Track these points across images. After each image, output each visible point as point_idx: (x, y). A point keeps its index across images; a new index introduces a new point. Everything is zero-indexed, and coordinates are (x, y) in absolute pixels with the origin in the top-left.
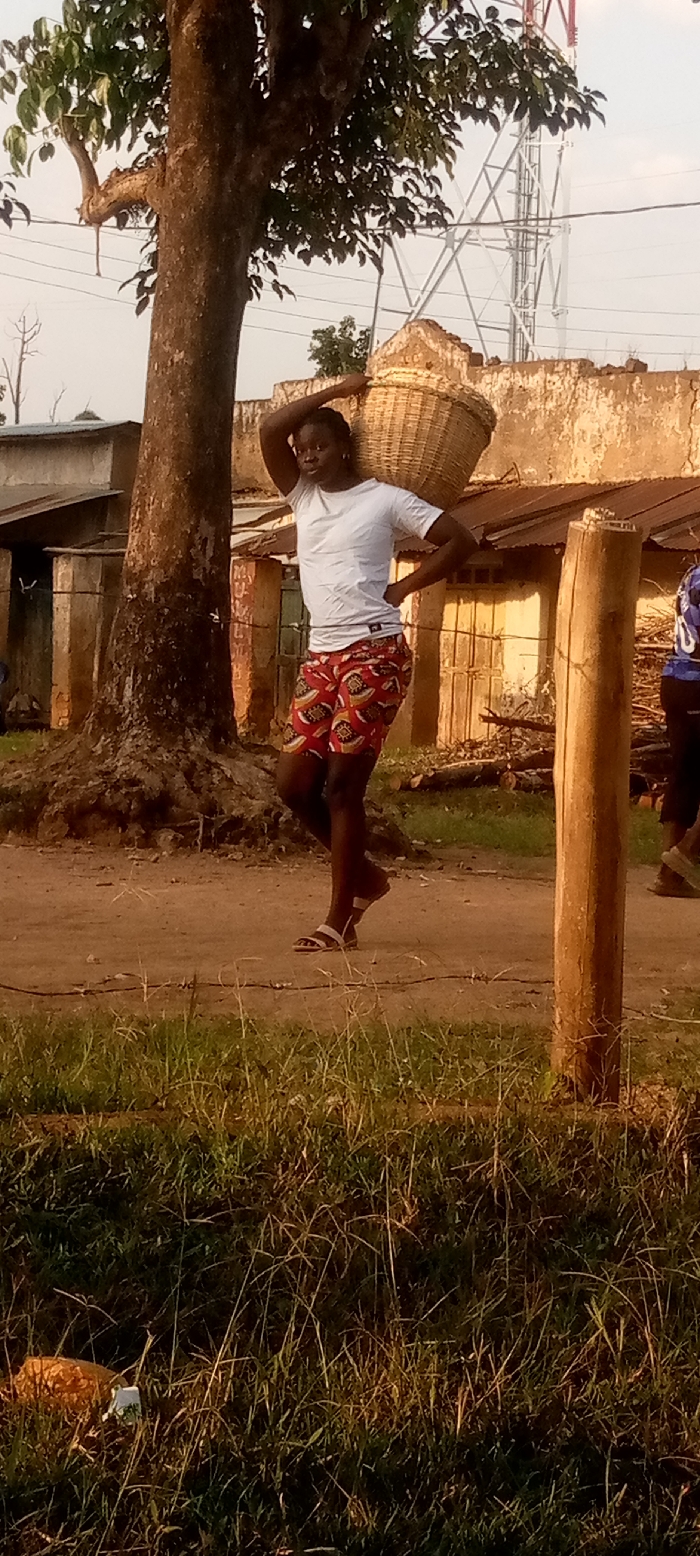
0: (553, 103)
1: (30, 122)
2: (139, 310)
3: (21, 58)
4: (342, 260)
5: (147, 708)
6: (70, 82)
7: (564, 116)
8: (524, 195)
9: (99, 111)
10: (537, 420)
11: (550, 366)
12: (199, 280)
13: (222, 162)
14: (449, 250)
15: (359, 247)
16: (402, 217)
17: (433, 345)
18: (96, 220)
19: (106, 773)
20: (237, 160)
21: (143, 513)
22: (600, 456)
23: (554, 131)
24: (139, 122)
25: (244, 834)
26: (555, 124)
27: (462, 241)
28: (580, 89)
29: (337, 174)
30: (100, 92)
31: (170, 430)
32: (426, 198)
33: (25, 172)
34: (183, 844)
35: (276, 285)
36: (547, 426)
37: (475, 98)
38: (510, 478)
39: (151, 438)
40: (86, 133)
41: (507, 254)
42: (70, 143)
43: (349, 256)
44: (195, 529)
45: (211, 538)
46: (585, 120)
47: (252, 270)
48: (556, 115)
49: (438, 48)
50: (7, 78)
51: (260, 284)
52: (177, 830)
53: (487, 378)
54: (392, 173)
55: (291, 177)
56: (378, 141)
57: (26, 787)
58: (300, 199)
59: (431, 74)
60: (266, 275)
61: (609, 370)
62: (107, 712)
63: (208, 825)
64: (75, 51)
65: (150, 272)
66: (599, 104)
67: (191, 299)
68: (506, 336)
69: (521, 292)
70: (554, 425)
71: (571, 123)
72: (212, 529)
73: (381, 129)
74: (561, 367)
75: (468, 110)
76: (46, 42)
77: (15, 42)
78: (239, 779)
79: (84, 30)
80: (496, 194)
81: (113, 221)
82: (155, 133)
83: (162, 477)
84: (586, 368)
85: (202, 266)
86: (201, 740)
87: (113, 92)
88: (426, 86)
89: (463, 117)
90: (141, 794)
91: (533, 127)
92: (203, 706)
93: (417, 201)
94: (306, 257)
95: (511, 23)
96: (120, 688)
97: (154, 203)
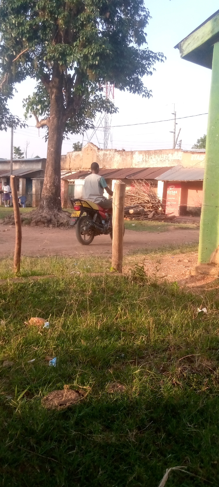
0: (111, 109)
1: (28, 112)
2: (46, 141)
3: (26, 101)
4: (77, 134)
5: (48, 205)
6: (34, 105)
7: (112, 111)
8: (106, 123)
9: (39, 110)
11: (110, 150)
12: (55, 137)
13: (59, 119)
15: (80, 132)
16: (87, 127)
17: (92, 146)
18: (39, 128)
19: (41, 216)
20: (61, 118)
21: (47, 174)
22: (118, 164)
23: (111, 114)
24: (45, 111)
25: (63, 225)
26: (111, 113)
27: (96, 130)
28: (115, 107)
29: (77, 120)
30: (39, 107)
31: (51, 161)
32: (91, 124)
34: (54, 227)
35: (67, 138)
36: (110, 159)
37: (98, 108)
38: (104, 168)
40: (37, 114)
41: (103, 132)
43: (78, 133)
44: (55, 177)
46: (116, 112)
47: (63, 135)
48: (111, 111)
49: (93, 100)
50: (24, 105)
51: (65, 138)
52: (53, 224)
53: (100, 152)
54: (85, 120)
56: (83, 115)
57: (29, 218)
58: (71, 124)
59: (92, 105)
61: (119, 151)
62: (41, 206)
63: (57, 224)
64: (35, 100)
65: (47, 136)
67: (54, 141)
68: (103, 145)
69: (106, 138)
70: (111, 159)
71: (113, 113)
72: (58, 177)
73: (83, 113)
75: (97, 110)
76: (30, 99)
77: (25, 99)
78: (62, 217)
80: (102, 122)
82: (48, 113)
83: (50, 169)
84: (116, 150)
85: (55, 135)
86: (56, 210)
87: (41, 107)
89: (97, 111)
90: (47, 219)
91: (108, 113)
92: (56, 205)
93: (89, 124)
94: (72, 133)
95: (104, 96)
96: (43, 202)
97: (48, 125)
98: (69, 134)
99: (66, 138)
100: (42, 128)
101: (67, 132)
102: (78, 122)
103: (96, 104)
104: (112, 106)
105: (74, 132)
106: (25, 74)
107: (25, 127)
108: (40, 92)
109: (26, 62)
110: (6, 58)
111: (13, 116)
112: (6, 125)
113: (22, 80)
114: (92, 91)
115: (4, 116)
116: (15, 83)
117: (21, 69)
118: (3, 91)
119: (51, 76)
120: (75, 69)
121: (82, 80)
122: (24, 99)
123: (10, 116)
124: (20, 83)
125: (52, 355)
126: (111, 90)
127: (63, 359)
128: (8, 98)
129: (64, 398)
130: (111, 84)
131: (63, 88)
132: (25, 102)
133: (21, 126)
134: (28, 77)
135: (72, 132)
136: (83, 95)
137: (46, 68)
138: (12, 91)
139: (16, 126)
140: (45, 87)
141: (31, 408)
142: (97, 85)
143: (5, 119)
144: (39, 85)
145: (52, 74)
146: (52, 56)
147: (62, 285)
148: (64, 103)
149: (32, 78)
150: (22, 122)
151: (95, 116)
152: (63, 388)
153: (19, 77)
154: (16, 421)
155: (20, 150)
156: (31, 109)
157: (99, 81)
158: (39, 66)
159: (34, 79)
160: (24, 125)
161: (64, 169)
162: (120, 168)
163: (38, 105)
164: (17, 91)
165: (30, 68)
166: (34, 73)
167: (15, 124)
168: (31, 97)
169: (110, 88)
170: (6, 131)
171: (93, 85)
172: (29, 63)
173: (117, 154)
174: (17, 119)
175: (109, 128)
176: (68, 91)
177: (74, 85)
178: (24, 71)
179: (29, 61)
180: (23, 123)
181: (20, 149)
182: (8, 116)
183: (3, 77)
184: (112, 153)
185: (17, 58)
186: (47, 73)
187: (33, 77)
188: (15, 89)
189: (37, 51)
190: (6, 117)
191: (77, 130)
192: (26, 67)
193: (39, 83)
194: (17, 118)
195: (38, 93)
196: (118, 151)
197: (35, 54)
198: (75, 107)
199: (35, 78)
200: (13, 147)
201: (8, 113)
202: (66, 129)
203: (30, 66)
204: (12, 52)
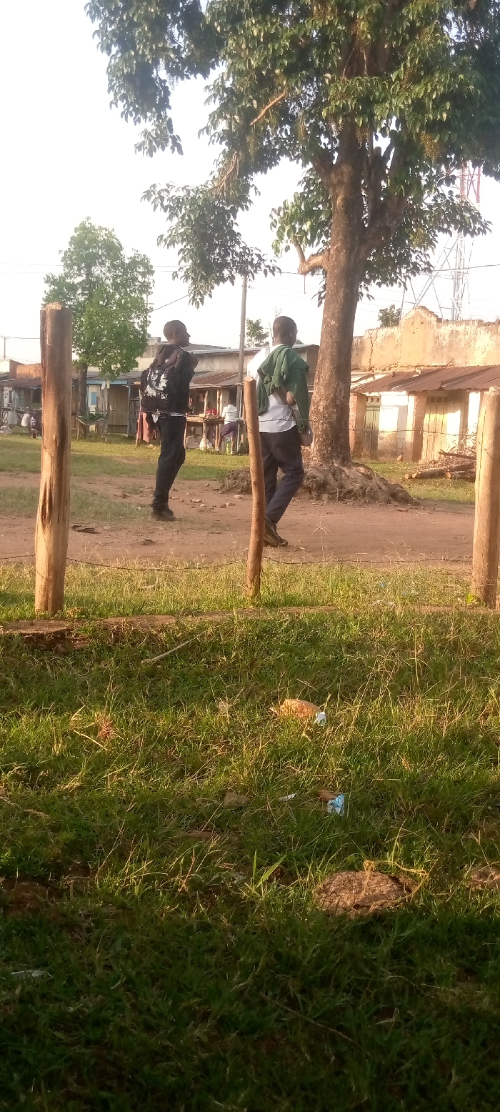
0: (473, 226)
1: (281, 238)
3: (279, 214)
6: (296, 223)
9: (306, 233)
10: (462, 343)
11: (467, 322)
12: (341, 294)
13: (350, 251)
14: (430, 280)
15: (398, 281)
17: (423, 315)
20: (356, 250)
21: (319, 380)
22: (485, 355)
24: (320, 237)
26: (473, 234)
30: (306, 227)
32: (424, 262)
33: (280, 256)
35: (368, 296)
37: (443, 225)
38: (451, 364)
39: (322, 353)
40: (301, 242)
42: (296, 245)
45: (343, 389)
47: (360, 290)
49: (430, 207)
53: (444, 327)
55: (374, 255)
56: (407, 241)
60: (364, 292)
61: (489, 324)
64: (298, 211)
65: (323, 292)
66: (490, 226)
68: (450, 311)
69: (456, 295)
70: (468, 345)
71: (479, 233)
74: (471, 322)
75: (441, 229)
76: (288, 209)
79: (301, 204)
80: (448, 258)
81: (310, 273)
82: (326, 240)
84: (480, 323)
88: (425, 221)
89: (439, 231)
93: (420, 263)
98: (373, 288)
99: (365, 298)
100: (313, 274)
101: (368, 282)
102: (393, 259)
103: (439, 214)
104: (477, 217)
105: (384, 281)
106: (277, 152)
107: (274, 274)
108: (310, 192)
109: (281, 124)
110: (236, 117)
111: (249, 251)
112: (234, 269)
113: (271, 166)
114: (429, 186)
115: (230, 249)
116: (254, 173)
117: (269, 142)
118: (228, 193)
119: (336, 155)
120: (393, 134)
121: (408, 159)
122: (273, 209)
123: (242, 250)
124: (266, 172)
125: (333, 789)
126: (472, 182)
127: (359, 800)
128: (240, 209)
129: (364, 892)
130: (474, 166)
131: (363, 181)
132: (276, 217)
133: (265, 272)
134: (284, 160)
135: (379, 281)
136: (407, 195)
137: (325, 138)
138: (248, 192)
139: (255, 271)
140: (320, 180)
141: (288, 907)
142: (443, 168)
143: (231, 257)
144: (308, 175)
145: (337, 149)
146: (341, 106)
147: (355, 629)
148: (362, 215)
149: (294, 159)
150: (268, 263)
151: (434, 242)
152: (361, 868)
153: (264, 160)
154: (254, 933)
155: (261, 328)
156: (289, 231)
157: (447, 162)
158: (309, 132)
159: (297, 162)
160: (271, 268)
161: (357, 369)
162: (490, 364)
163: (306, 221)
164: (257, 192)
165: (290, 138)
166: (298, 150)
167: (252, 268)
168: (289, 204)
169: (470, 178)
170: (233, 283)
171: (432, 172)
172: (287, 126)
173: (483, 332)
174: (259, 256)
175: (465, 271)
176: (374, 188)
177: (387, 172)
178: (275, 145)
179: (287, 122)
180: (271, 265)
181: (260, 325)
182: (238, 249)
183: (230, 162)
184: (471, 329)
185: (259, 118)
186: (326, 148)
187: (295, 157)
188: (254, 187)
189: (306, 99)
190: (233, 251)
191: (393, 275)
192: (280, 136)
193: (308, 172)
194: (258, 252)
195: (306, 195)
196: (485, 325)
197: (300, 105)
198: (390, 223)
199: (301, 161)
200: (246, 322)
201: (238, 243)
202: (367, 277)
203: (289, 133)
204: (250, 101)
